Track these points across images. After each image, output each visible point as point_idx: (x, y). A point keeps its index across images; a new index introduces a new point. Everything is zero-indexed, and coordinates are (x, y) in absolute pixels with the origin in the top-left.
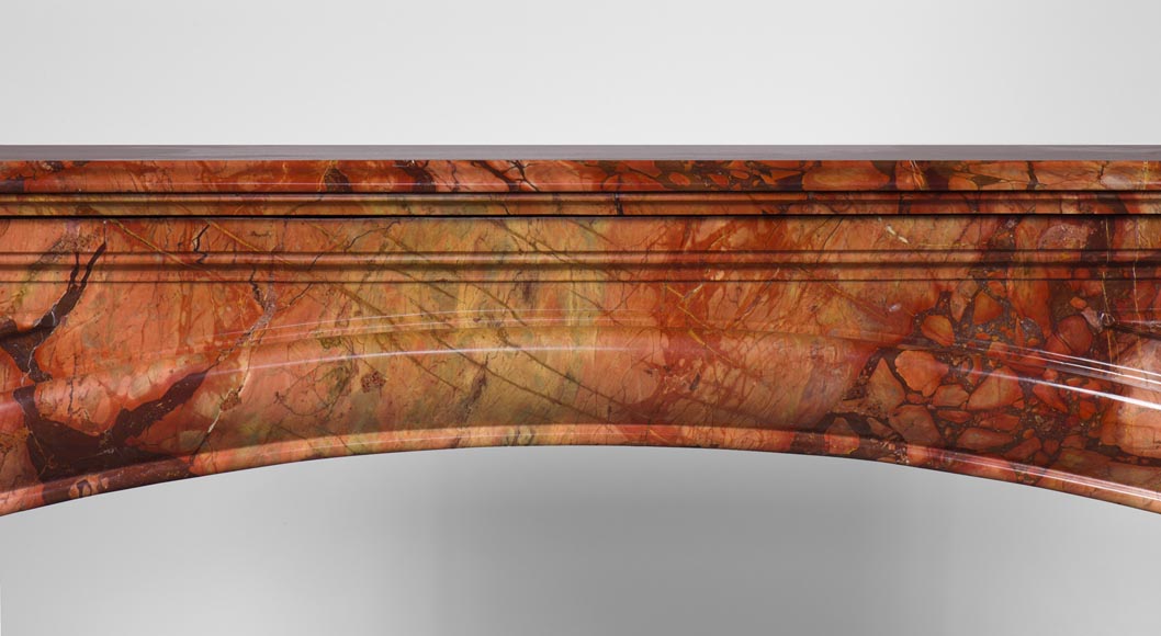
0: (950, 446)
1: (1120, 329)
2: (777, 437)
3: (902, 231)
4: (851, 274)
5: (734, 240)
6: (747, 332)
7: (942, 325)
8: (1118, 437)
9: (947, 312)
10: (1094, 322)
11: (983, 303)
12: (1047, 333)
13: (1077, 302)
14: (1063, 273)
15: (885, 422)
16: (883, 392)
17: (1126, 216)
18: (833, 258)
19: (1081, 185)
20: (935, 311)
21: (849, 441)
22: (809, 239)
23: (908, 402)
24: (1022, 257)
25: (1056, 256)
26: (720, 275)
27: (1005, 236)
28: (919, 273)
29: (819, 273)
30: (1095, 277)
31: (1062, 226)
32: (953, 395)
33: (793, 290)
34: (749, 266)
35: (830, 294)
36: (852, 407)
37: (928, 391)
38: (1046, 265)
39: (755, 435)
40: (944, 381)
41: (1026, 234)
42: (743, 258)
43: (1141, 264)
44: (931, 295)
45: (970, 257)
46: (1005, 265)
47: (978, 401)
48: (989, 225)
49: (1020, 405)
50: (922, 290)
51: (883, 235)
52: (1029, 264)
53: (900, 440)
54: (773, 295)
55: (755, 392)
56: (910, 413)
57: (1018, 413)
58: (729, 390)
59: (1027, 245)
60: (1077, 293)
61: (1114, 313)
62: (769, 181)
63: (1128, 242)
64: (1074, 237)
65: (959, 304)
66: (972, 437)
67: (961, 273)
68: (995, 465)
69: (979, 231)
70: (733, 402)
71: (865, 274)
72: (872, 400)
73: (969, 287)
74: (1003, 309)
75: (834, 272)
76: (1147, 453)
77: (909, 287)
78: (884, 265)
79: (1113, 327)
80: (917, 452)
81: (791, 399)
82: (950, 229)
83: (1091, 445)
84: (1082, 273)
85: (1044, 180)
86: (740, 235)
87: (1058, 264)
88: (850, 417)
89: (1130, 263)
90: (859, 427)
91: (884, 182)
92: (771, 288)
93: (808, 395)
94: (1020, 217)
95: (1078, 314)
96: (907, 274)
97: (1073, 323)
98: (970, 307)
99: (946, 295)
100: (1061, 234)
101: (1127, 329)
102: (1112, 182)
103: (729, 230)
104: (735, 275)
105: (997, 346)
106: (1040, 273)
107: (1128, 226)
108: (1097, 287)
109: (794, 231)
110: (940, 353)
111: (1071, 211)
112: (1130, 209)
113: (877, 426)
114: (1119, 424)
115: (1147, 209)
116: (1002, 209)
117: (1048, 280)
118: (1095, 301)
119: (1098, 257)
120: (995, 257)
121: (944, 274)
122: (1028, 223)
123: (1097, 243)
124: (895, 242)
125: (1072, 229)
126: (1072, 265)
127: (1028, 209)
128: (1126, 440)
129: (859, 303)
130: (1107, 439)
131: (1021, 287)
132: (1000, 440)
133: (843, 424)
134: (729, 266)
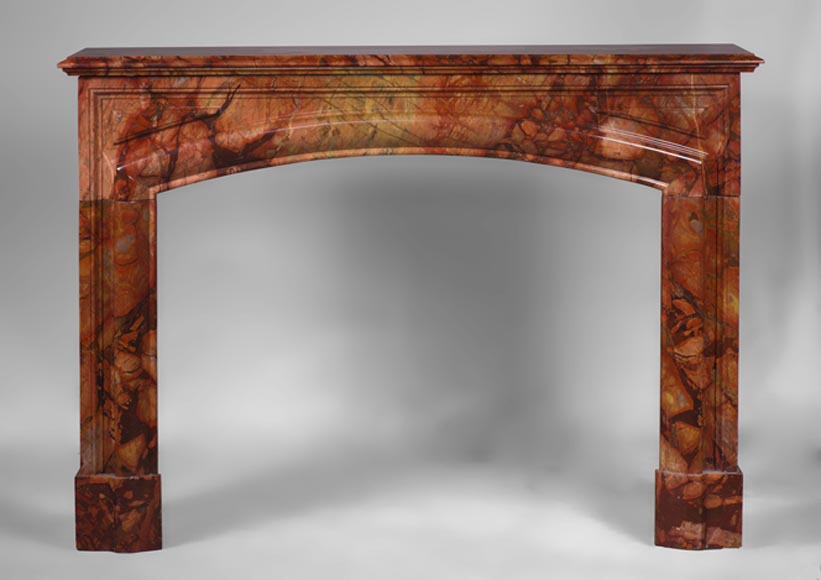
0: (542, 155)
1: (602, 113)
2: (480, 151)
3: (524, 79)
4: (506, 94)
5: (464, 82)
6: (469, 115)
7: (539, 112)
8: (601, 151)
9: (540, 108)
10: (593, 111)
11: (553, 104)
12: (576, 115)
13: (587, 104)
14: (581, 94)
15: (518, 146)
16: (517, 135)
17: (604, 74)
18: (499, 89)
19: (586, 63)
20: (536, 107)
21: (506, 153)
22: (491, 82)
23: (526, 139)
24: (566, 88)
25: (578, 88)
26: (459, 95)
27: (560, 81)
28: (531, 94)
29: (495, 94)
30: (593, 95)
31: (580, 77)
32: (542, 136)
33: (485, 100)
34: (470, 91)
35: (498, 101)
36: (506, 141)
37: (533, 135)
38: (575, 91)
39: (472, 151)
40: (538, 132)
41: (567, 80)
42: (467, 89)
43: (609, 90)
44: (534, 101)
45: (548, 88)
46: (561, 91)
47: (551, 138)
48: (555, 77)
49: (566, 140)
50: (530, 99)
51: (517, 80)
52: (569, 91)
53: (524, 153)
54: (478, 101)
55: (472, 135)
56: (527, 143)
57: (565, 142)
58: (463, 135)
59: (568, 83)
60: (587, 101)
61: (600, 108)
62: (476, 62)
63: (604, 83)
64: (585, 81)
65: (544, 104)
66: (549, 151)
67: (545, 93)
68: (558, 162)
69: (551, 79)
70: (464, 139)
71: (510, 94)
72: (513, 138)
73: (548, 98)
74: (560, 106)
75: (500, 93)
76: (612, 156)
77: (527, 99)
78: (517, 91)
79: (600, 113)
80: (530, 157)
81: (484, 138)
82: (540, 78)
83: (592, 154)
84: (588, 93)
85: (573, 61)
86: (466, 81)
87: (580, 90)
88: (506, 144)
89: (605, 90)
90: (509, 147)
91: (517, 62)
92: (477, 99)
93: (490, 136)
94: (565, 74)
95: (587, 108)
96: (526, 94)
97: (586, 111)
98: (549, 106)
99: (540, 101)
100: (580, 80)
101: (605, 113)
102: (597, 62)
103: (462, 79)
104: (464, 95)
105: (558, 119)
106: (573, 94)
107: (604, 77)
108: (594, 98)
109: (485, 79)
110: (537, 122)
111: (583, 72)
112: (604, 71)
113: (516, 148)
114: (601, 147)
115: (610, 71)
116: (559, 71)
117: (576, 96)
118: (593, 104)
119: (593, 88)
120: (557, 88)
121: (539, 94)
122: (568, 76)
123: (593, 83)
124: (521, 82)
125: (584, 78)
126: (584, 91)
127: (568, 71)
128: (604, 152)
129: (508, 104)
130: (597, 152)
131: (567, 99)
132: (558, 152)
133: (503, 147)
134: (462, 92)
